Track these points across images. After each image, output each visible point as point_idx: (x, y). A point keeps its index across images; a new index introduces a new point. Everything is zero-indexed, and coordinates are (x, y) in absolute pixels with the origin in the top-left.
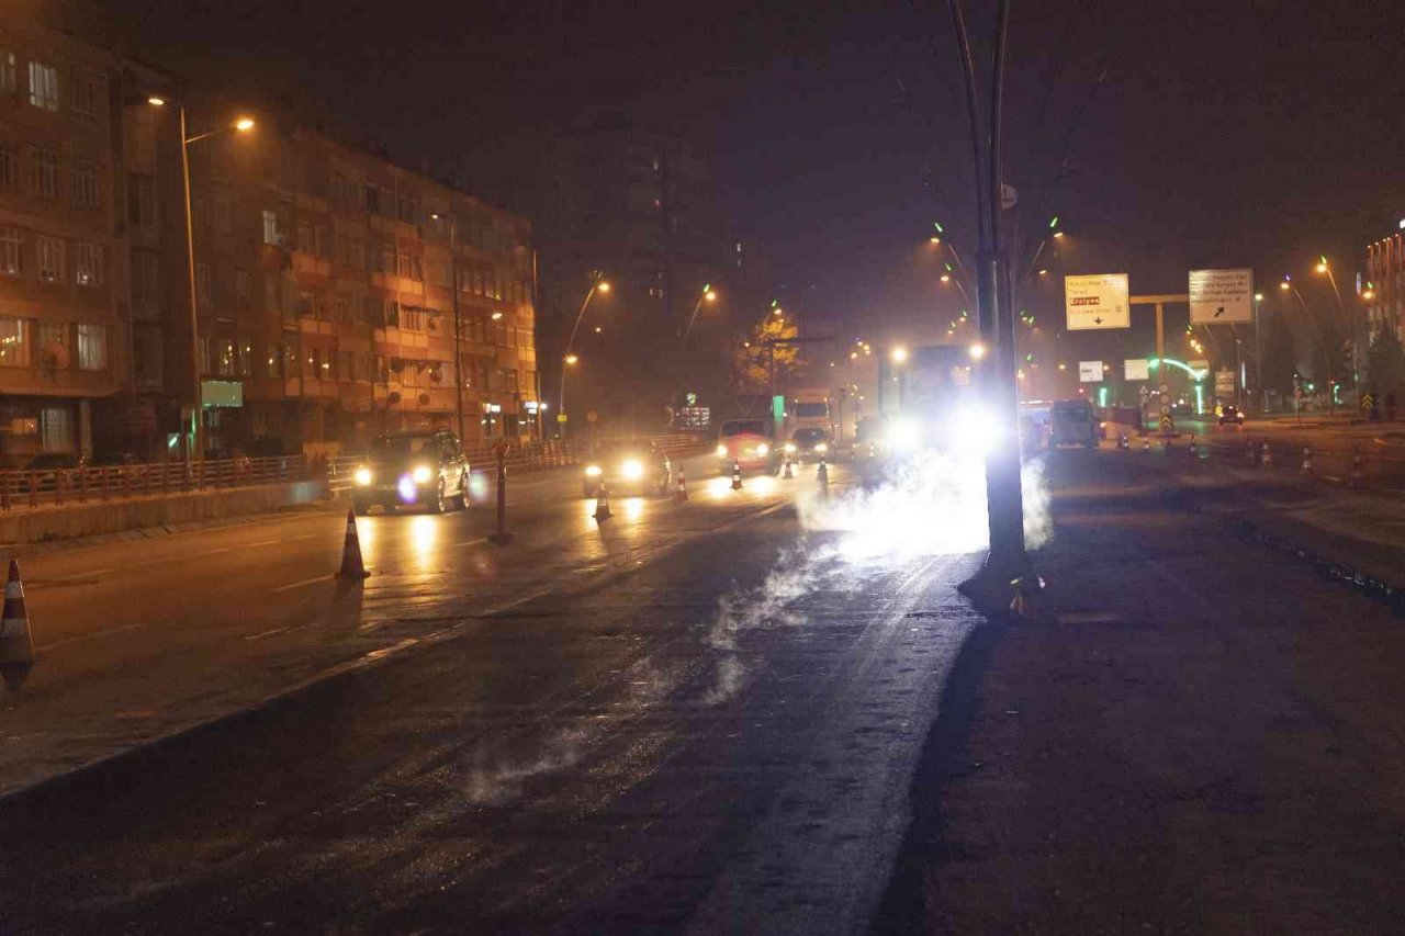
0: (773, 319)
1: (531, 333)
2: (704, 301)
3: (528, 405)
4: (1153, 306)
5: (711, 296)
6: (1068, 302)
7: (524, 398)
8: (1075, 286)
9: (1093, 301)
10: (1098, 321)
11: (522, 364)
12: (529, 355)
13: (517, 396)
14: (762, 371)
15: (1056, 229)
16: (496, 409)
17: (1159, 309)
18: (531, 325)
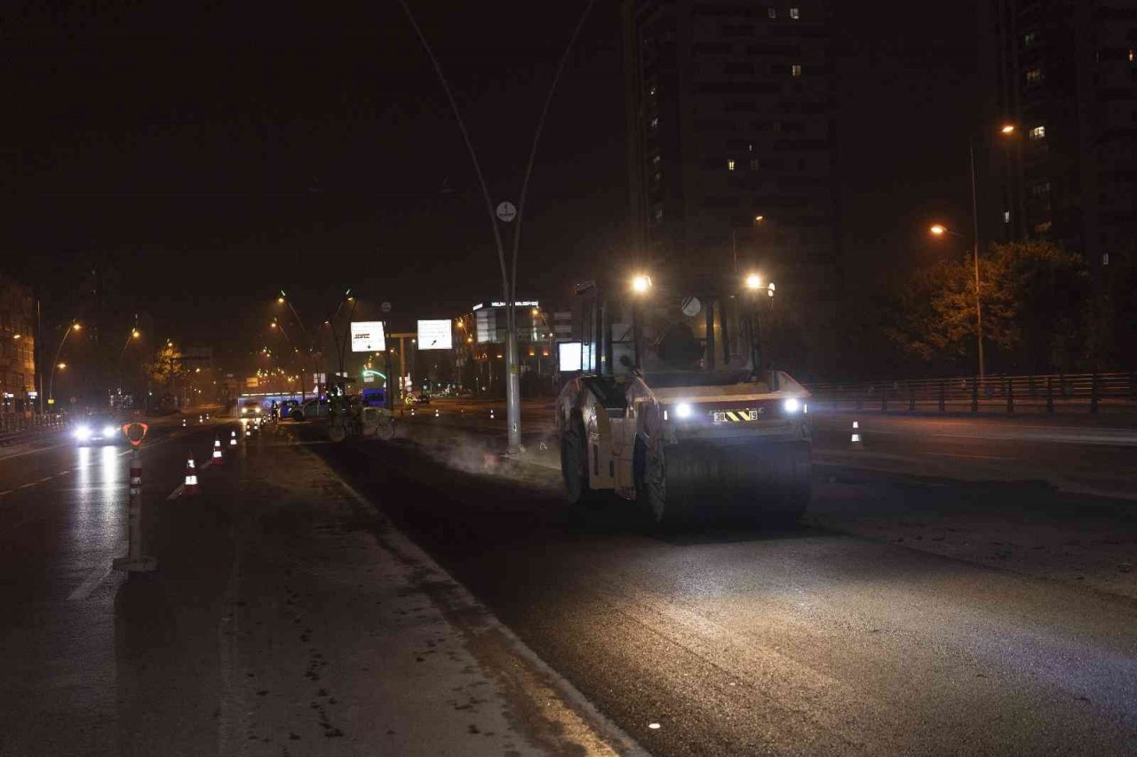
0: (167, 348)
1: (32, 353)
2: (132, 337)
3: (30, 394)
4: (398, 339)
5: (136, 335)
6: (353, 336)
7: (28, 389)
8: (357, 328)
9: (366, 336)
10: (369, 347)
11: (27, 370)
12: (31, 366)
13: (24, 389)
14: (162, 376)
15: (349, 296)
16: (11, 396)
17: (402, 340)
18: (32, 348)
